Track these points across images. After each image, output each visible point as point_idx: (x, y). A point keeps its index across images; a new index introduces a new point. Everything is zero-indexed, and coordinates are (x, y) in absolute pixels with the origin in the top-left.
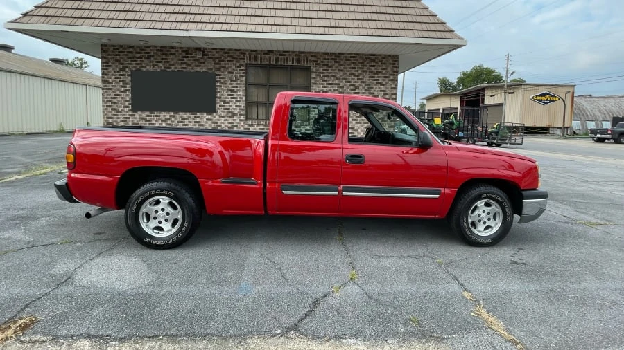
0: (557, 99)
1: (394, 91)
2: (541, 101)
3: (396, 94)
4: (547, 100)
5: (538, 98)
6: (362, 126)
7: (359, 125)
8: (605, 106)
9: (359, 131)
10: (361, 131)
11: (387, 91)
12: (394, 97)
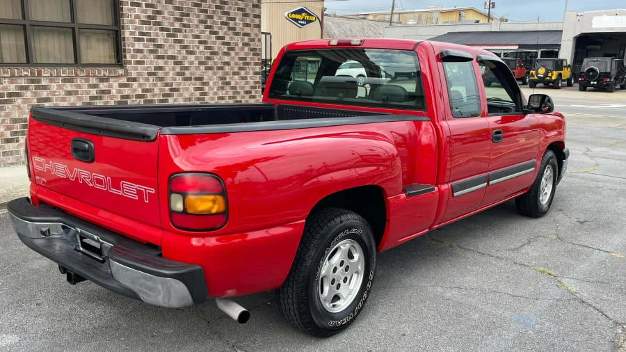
0: (314, 19)
1: (257, 11)
2: (297, 20)
3: (258, 16)
4: (303, 20)
5: (294, 16)
6: (215, 74)
7: (210, 72)
8: (351, 31)
9: (211, 83)
10: (214, 83)
11: (248, 11)
12: (257, 21)
